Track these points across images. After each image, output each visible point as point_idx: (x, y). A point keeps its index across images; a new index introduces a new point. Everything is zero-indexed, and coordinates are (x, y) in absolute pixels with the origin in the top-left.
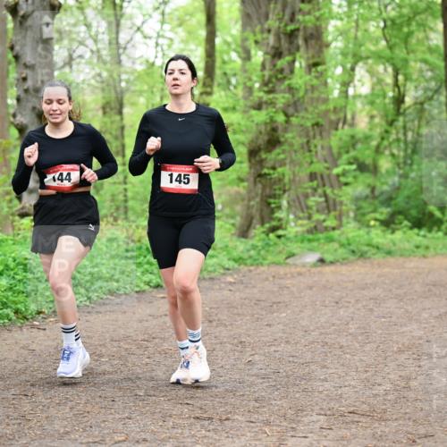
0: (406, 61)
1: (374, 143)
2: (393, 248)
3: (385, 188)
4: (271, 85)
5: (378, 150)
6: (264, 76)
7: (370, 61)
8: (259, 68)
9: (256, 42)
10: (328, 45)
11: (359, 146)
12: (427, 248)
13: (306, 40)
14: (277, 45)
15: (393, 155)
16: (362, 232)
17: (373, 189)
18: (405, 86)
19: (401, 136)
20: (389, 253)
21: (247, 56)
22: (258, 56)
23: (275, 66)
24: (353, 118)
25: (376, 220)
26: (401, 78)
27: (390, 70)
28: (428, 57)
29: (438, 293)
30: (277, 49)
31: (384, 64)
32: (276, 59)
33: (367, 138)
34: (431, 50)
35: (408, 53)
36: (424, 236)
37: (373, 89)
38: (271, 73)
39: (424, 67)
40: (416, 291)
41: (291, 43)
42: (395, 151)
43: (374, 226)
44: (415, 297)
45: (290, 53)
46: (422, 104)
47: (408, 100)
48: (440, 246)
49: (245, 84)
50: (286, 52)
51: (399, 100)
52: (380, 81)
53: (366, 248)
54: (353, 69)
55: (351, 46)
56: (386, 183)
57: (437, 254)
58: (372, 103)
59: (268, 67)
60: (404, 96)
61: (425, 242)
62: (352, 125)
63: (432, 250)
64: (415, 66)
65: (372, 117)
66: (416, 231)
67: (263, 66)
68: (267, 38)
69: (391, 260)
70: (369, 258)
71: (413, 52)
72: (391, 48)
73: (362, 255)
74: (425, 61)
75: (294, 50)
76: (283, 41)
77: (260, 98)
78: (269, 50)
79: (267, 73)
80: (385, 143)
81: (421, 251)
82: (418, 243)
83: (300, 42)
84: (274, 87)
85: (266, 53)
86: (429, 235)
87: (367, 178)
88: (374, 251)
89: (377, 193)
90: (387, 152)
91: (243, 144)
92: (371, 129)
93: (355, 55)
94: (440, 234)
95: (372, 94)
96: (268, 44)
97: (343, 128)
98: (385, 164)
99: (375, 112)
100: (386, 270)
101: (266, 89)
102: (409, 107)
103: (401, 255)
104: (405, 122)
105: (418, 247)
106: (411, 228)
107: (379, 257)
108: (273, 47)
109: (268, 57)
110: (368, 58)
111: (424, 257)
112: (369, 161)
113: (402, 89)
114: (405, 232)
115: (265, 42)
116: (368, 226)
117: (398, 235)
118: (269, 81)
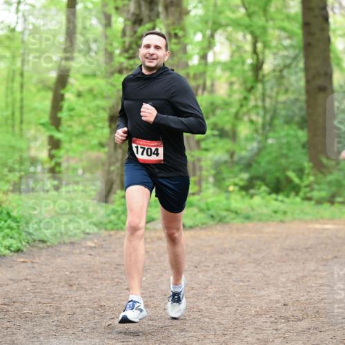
0: (264, 29)
1: (233, 110)
2: (252, 214)
3: (244, 153)
4: (131, 52)
5: (237, 117)
6: (124, 42)
7: (230, 29)
8: (119, 34)
9: (117, 8)
10: (188, 12)
11: (218, 112)
12: (285, 213)
13: (166, 8)
14: (137, 12)
15: (252, 122)
16: (222, 197)
17: (232, 154)
18: (263, 53)
19: (260, 103)
20: (248, 218)
21: (108, 23)
22: (119, 22)
23: (135, 32)
24: (212, 85)
25: (236, 185)
26: (259, 45)
27: (249, 37)
28: (286, 24)
29: (295, 257)
30: (138, 15)
31: (243, 31)
32: (137, 26)
33: (227, 104)
34: (289, 18)
35: (267, 21)
36: (282, 201)
37: (232, 56)
38: (132, 39)
39: (283, 34)
40: (274, 256)
41: (151, 10)
42: (254, 117)
43: (233, 191)
44: (273, 262)
45: (151, 20)
46: (281, 71)
47: (267, 68)
48: (298, 211)
49: (106, 50)
50: (146, 19)
51: (257, 67)
52: (239, 48)
53: (224, 213)
54: (212, 36)
55: (210, 14)
56: (245, 149)
57: (294, 219)
58: (231, 70)
59: (128, 32)
60: (262, 63)
61: (283, 207)
62: (212, 91)
63: (289, 215)
64: (273, 34)
65: (231, 84)
66: (274, 196)
67: (124, 33)
68: (128, 5)
69: (249, 224)
70: (228, 223)
71: (272, 19)
72: (250, 15)
73: (221, 220)
74: (283, 29)
75: (154, 17)
76: (143, 8)
77: (121, 64)
78: (130, 16)
79: (127, 40)
80: (245, 109)
81: (279, 216)
82: (276, 208)
83: (161, 9)
84: (134, 53)
85: (126, 20)
86: (286, 200)
87: (226, 144)
88: (233, 215)
89: (236, 158)
90: (246, 118)
91: (104, 109)
92: (230, 96)
93: (214, 23)
94: (298, 199)
95: (232, 61)
96: (129, 11)
97: (202, 93)
98: (244, 130)
99: (234, 79)
100: (245, 235)
101: (126, 55)
102: (268, 74)
103: (260, 220)
104: (264, 89)
105: (276, 212)
106: (270, 193)
107: (237, 222)
108: (134, 14)
109: (129, 23)
110: (227, 25)
111: (282, 221)
112: (228, 127)
113: (261, 57)
114: (263, 198)
115: (126, 8)
116: (227, 191)
117: (257, 200)
118: (130, 47)
